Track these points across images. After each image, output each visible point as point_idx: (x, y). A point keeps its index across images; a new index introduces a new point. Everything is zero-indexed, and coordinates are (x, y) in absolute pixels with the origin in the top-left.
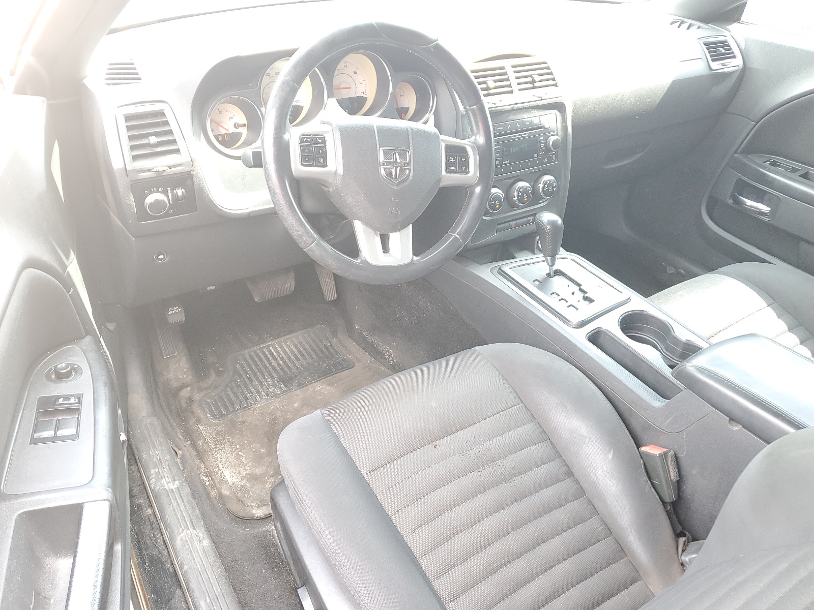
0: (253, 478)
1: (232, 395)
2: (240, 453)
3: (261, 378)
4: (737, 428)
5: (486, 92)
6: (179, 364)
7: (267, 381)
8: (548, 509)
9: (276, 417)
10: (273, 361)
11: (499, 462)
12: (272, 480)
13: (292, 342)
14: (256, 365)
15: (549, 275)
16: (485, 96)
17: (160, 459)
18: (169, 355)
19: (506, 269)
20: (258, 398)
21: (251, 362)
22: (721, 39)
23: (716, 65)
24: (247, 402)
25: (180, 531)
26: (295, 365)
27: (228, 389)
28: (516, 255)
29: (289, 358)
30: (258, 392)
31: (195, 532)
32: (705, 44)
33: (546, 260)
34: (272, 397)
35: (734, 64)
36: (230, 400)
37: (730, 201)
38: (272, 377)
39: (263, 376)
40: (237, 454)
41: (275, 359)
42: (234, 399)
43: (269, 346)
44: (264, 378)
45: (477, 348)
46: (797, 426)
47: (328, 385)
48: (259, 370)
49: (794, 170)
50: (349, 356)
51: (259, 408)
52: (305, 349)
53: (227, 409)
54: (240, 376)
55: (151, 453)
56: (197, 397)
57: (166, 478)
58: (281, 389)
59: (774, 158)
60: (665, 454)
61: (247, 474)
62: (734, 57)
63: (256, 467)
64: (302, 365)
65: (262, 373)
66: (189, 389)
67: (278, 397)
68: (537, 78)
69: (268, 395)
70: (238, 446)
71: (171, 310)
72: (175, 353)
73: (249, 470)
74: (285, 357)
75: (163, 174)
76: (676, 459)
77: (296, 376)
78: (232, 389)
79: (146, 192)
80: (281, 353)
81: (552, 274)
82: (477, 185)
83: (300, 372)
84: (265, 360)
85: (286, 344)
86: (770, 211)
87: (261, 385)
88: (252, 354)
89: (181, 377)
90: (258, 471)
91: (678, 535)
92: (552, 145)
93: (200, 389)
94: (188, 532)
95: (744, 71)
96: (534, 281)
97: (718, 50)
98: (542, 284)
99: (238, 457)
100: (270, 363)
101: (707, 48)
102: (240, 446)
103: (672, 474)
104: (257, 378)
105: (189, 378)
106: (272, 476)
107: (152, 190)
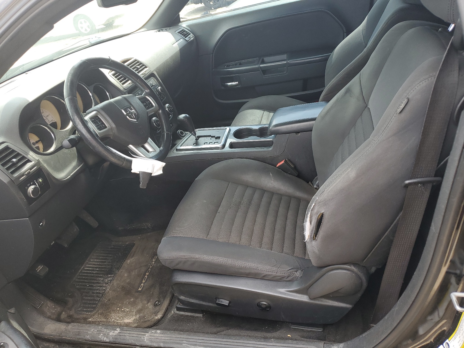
0: (139, 311)
1: (89, 298)
2: (122, 310)
3: (96, 281)
4: (299, 134)
5: (137, 71)
6: (48, 306)
7: (100, 280)
8: (269, 203)
9: (122, 286)
10: (93, 272)
11: (242, 202)
12: (149, 304)
13: (93, 259)
14: (86, 279)
15: (196, 140)
16: (138, 73)
17: (97, 331)
18: (39, 305)
19: (179, 148)
20: (104, 288)
21: (82, 280)
22: (181, 29)
23: (187, 39)
24: (101, 294)
25: (143, 338)
26: (105, 265)
27: (84, 298)
28: (175, 143)
29: (100, 265)
30: (101, 287)
31: (149, 333)
32: (179, 33)
33: (192, 134)
34: (110, 282)
35: (191, 37)
36: (91, 300)
37: (223, 88)
38: (100, 277)
39: (96, 280)
40: (122, 311)
41: (93, 270)
42: (91, 298)
43: (83, 268)
44: (97, 280)
45: (196, 179)
46: (314, 119)
47: (132, 257)
48: (90, 279)
49: (236, 64)
50: (127, 243)
51: (110, 290)
52: (103, 256)
53: (93, 304)
54: (85, 289)
55: (90, 333)
56: (72, 313)
57: (110, 332)
58: (111, 277)
59: (226, 64)
60: (286, 160)
61: (135, 313)
62: (190, 34)
63: (136, 307)
64: (109, 262)
65: (93, 280)
66: (64, 313)
67: (113, 280)
68: (139, 67)
69: (107, 284)
70: (118, 309)
71: (38, 269)
72: (41, 303)
73: (135, 311)
74: (97, 266)
75: (30, 174)
76: (289, 160)
77: (112, 268)
78: (86, 296)
79: (26, 188)
80: (93, 266)
81: (197, 138)
82: (159, 110)
83: (111, 265)
84: (88, 275)
85: (91, 262)
86: (238, 83)
87: (99, 283)
88: (79, 277)
89: (54, 311)
90: (139, 307)
91: (308, 182)
92: (161, 91)
93: (70, 309)
94: (146, 336)
95: (196, 38)
96: (194, 145)
97: (184, 33)
98: (197, 144)
99: (124, 311)
100: (93, 273)
101: (180, 34)
102: (119, 308)
103: (292, 166)
104: (94, 283)
105: (59, 309)
106: (148, 303)
107: (28, 185)
